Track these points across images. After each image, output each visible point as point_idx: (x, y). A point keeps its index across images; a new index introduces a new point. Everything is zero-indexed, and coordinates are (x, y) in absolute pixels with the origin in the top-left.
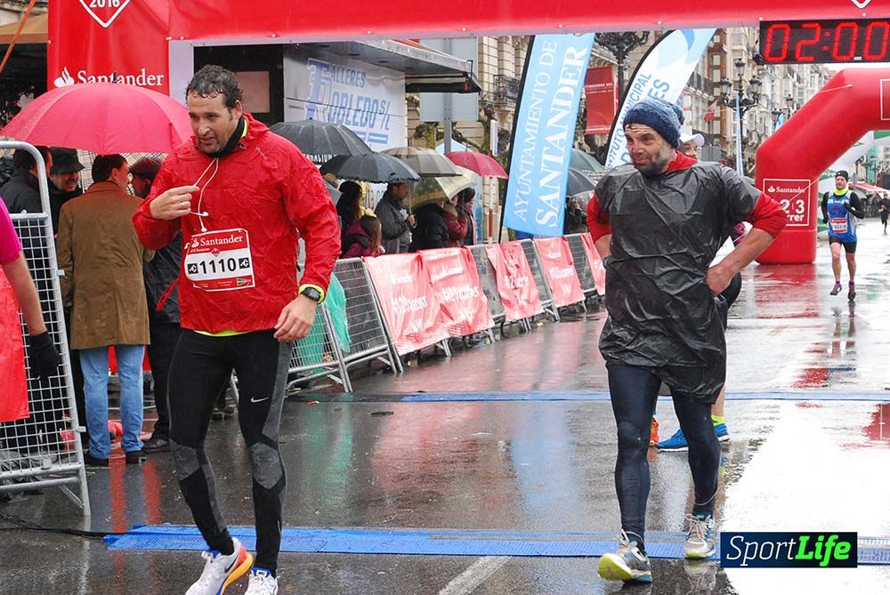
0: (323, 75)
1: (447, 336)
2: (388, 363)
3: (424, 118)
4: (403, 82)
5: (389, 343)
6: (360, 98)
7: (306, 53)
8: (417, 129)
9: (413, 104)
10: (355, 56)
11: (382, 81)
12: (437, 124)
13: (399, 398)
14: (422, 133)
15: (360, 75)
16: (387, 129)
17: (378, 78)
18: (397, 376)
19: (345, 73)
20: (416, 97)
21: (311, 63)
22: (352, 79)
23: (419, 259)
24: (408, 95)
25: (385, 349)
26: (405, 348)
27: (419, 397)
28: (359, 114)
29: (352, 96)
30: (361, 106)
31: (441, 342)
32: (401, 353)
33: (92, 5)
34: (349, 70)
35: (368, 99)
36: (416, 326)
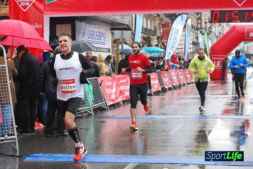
0: (87, 25)
1: (122, 100)
2: (105, 107)
3: (116, 38)
4: (110, 27)
5: (105, 102)
6: (97, 32)
7: (82, 19)
8: (114, 41)
9: (113, 34)
10: (96, 20)
11: (104, 27)
12: (119, 39)
13: (108, 117)
16: (105, 41)
17: (102, 26)
18: (108, 111)
20: (113, 32)
21: (83, 22)
22: (95, 26)
23: (114, 78)
24: (111, 31)
25: (104, 104)
27: (113, 117)
28: (97, 37)
29: (95, 31)
31: (120, 102)
32: (109, 105)
33: (21, 5)
34: (94, 24)
35: (99, 32)
36: (113, 97)
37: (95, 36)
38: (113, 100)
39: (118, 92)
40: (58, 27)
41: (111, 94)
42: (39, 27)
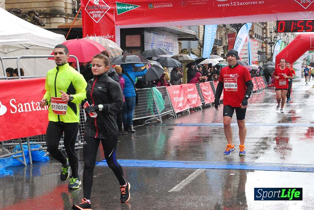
0: (156, 36)
1: (189, 108)
2: (173, 115)
3: (183, 48)
4: (177, 38)
5: (173, 110)
6: (165, 42)
7: (151, 30)
8: (181, 51)
9: (180, 44)
10: (164, 30)
12: (187, 49)
13: (175, 125)
14: (182, 51)
15: (165, 36)
16: (173, 51)
17: (170, 37)
18: (175, 119)
19: (161, 36)
20: (181, 42)
21: (153, 33)
22: (163, 37)
23: (181, 86)
24: (179, 41)
25: (172, 111)
26: (177, 111)
27: (181, 125)
28: (165, 47)
29: (163, 42)
30: (166, 45)
31: (187, 110)
32: (176, 113)
33: (93, 17)
34: (162, 35)
35: (167, 43)
36: (180, 105)
37: (163, 46)
38: (181, 108)
39: (186, 100)
40: (128, 37)
41: (178, 102)
42: (110, 37)
